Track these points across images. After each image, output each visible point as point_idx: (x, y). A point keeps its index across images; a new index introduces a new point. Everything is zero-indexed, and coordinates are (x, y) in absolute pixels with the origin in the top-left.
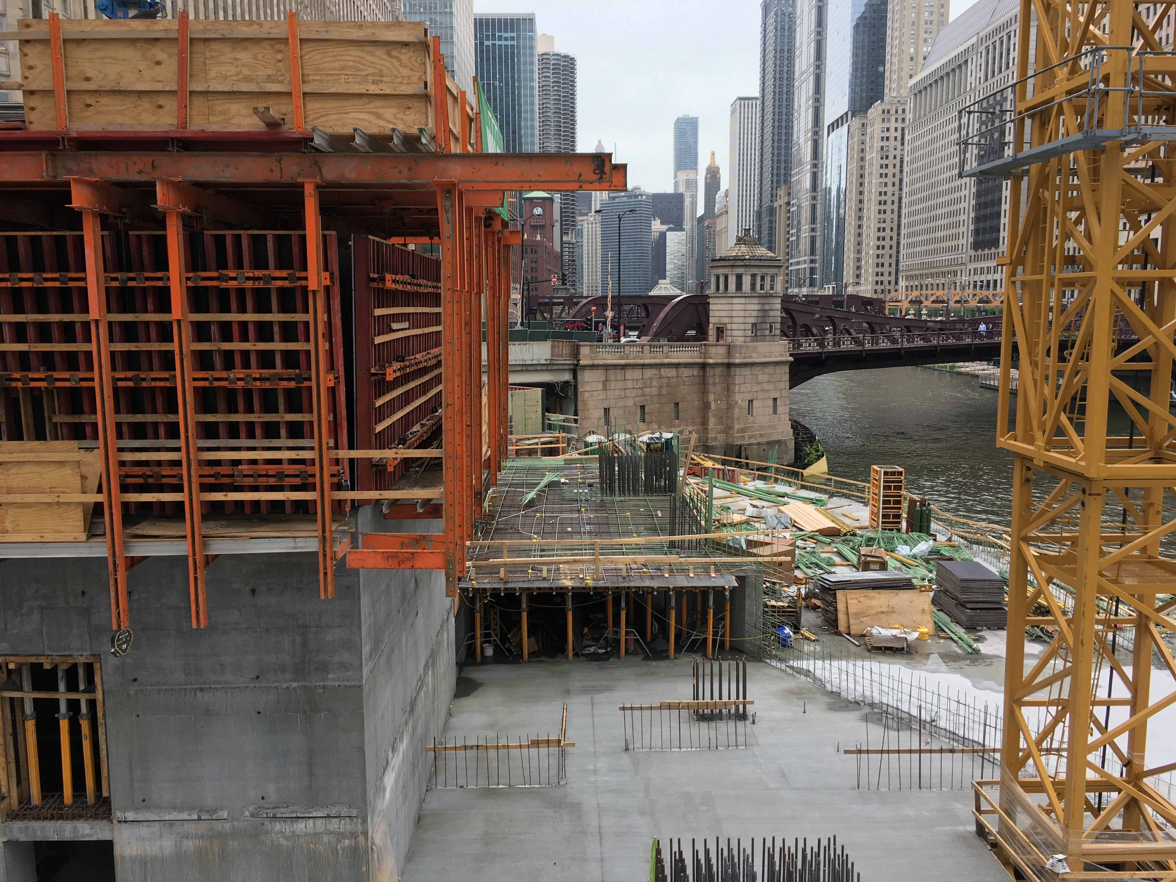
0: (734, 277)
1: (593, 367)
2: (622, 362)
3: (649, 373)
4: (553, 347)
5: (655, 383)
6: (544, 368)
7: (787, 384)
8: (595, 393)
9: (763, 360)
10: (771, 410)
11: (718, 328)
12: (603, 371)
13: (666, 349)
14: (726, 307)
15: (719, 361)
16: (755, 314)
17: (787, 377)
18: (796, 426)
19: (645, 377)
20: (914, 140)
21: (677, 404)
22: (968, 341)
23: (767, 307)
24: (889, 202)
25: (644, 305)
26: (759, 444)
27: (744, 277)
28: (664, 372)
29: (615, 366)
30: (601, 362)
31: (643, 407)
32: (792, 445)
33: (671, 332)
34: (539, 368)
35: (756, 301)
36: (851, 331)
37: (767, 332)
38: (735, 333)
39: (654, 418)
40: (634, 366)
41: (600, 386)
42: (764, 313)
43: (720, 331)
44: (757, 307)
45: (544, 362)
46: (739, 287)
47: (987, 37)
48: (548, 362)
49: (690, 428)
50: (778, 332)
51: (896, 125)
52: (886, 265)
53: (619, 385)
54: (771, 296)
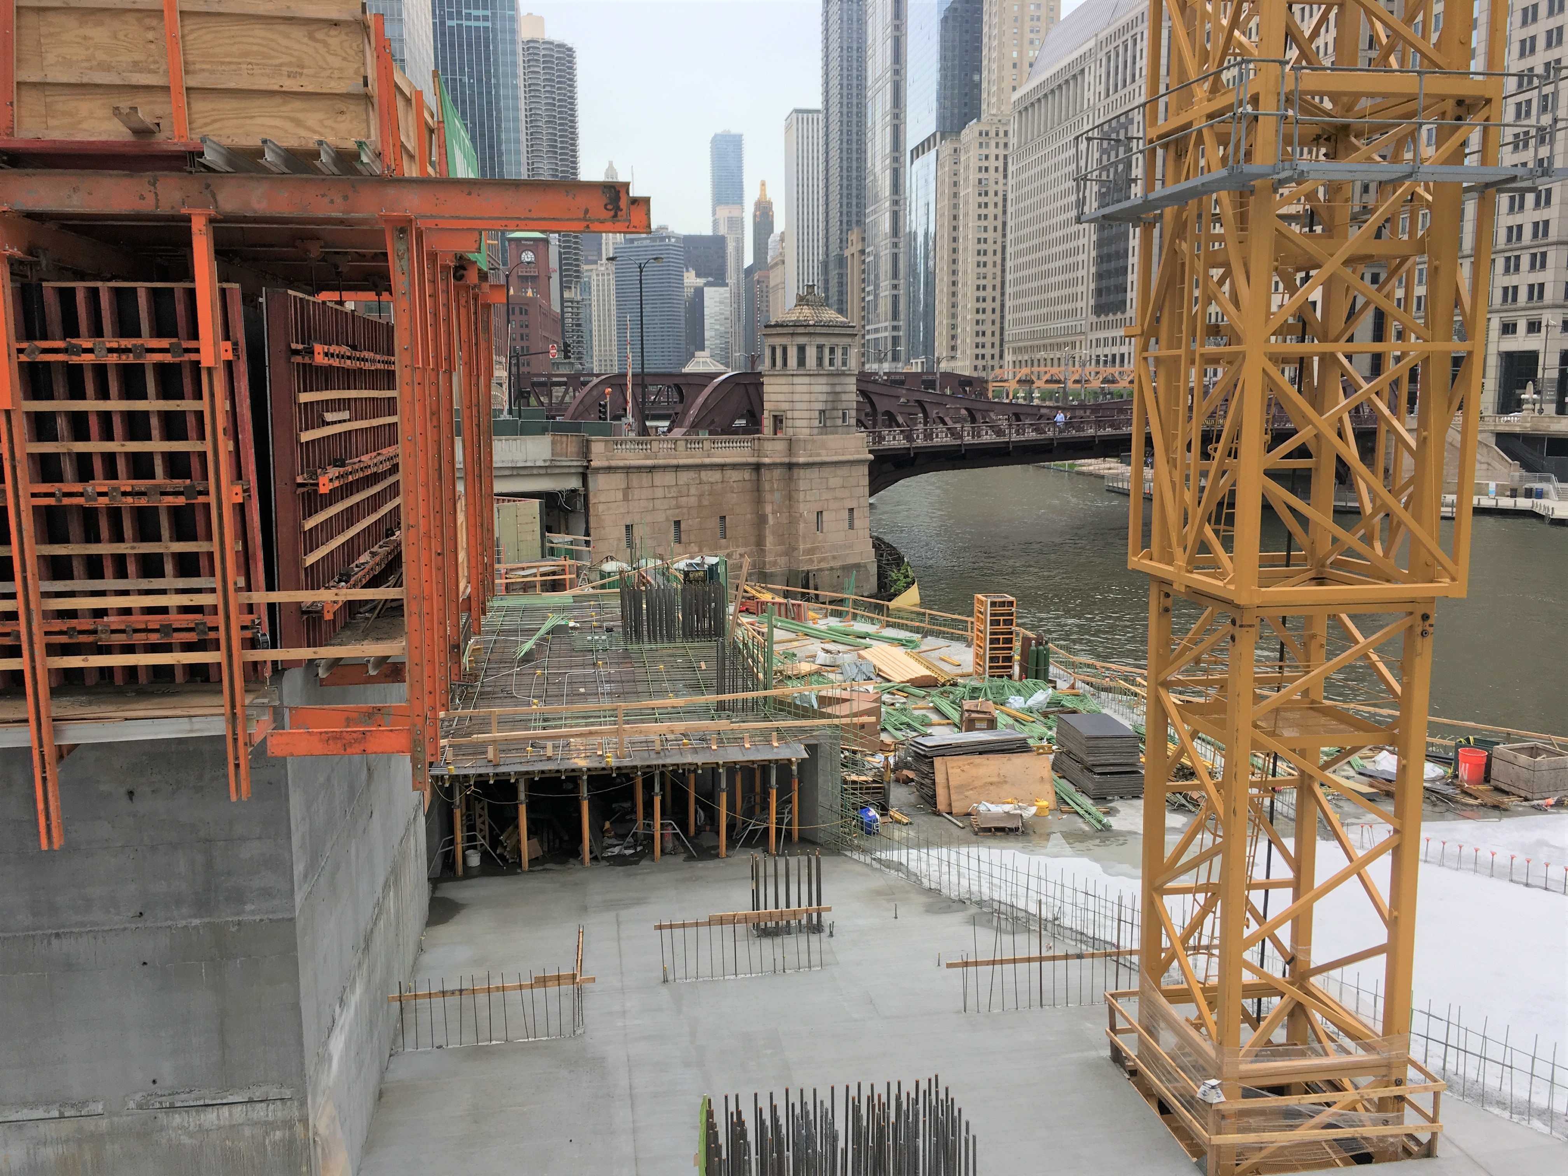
0: (795, 349)
1: (609, 469)
2: (649, 462)
3: (685, 477)
4: (553, 443)
5: (693, 491)
6: (543, 471)
7: (867, 490)
8: (614, 505)
9: (835, 458)
10: (847, 523)
11: (775, 417)
12: (623, 476)
13: (707, 445)
14: (785, 389)
15: (778, 460)
16: (823, 397)
17: (866, 481)
18: (879, 545)
19: (681, 482)
20: (1020, 171)
21: (723, 518)
22: (1091, 432)
23: (838, 389)
24: (990, 253)
25: (675, 385)
26: (832, 569)
27: (808, 349)
28: (705, 475)
29: (639, 469)
30: (621, 463)
31: (677, 523)
32: (873, 569)
33: (713, 422)
34: (535, 472)
35: (823, 380)
36: (947, 419)
37: (839, 422)
38: (798, 423)
39: (692, 538)
40: (665, 468)
41: (620, 496)
42: (835, 396)
43: (778, 420)
44: (826, 389)
45: (542, 464)
46: (801, 362)
47: (1108, 40)
48: (547, 464)
49: (741, 550)
50: (853, 421)
51: (997, 152)
52: (988, 333)
53: (646, 493)
54: (843, 374)
